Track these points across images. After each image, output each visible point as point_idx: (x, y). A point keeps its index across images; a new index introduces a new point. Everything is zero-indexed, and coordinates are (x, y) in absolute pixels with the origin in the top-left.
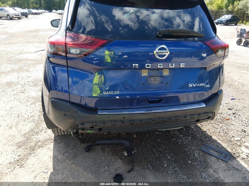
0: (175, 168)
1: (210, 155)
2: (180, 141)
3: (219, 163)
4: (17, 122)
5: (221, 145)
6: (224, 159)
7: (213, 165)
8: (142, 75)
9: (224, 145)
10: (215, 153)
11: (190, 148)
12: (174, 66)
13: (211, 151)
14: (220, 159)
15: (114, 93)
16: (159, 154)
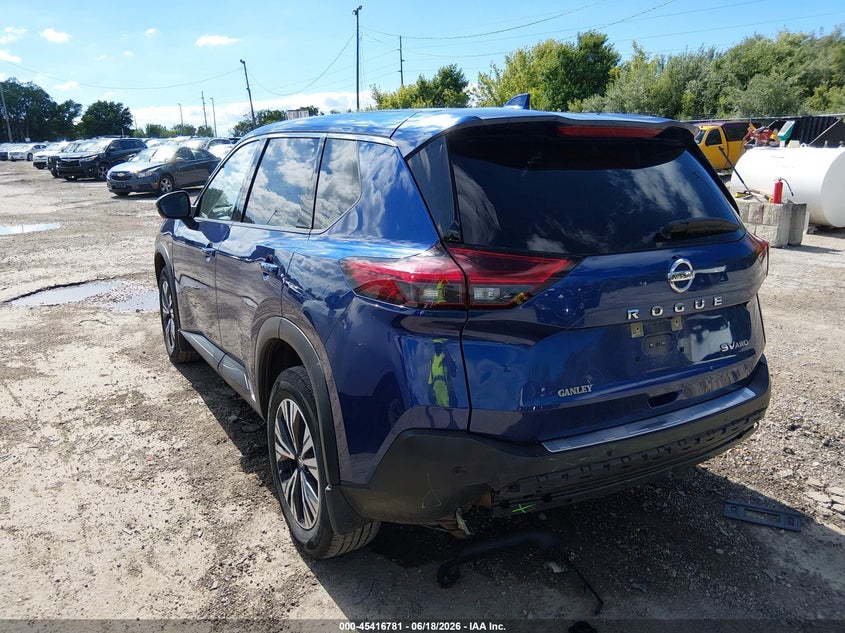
0: (697, 574)
1: (754, 524)
2: (665, 505)
3: (783, 539)
4: (143, 548)
5: (760, 495)
6: (791, 527)
7: (775, 547)
8: (633, 336)
9: (769, 494)
10: (762, 519)
11: (699, 519)
12: (703, 305)
13: (749, 514)
14: (781, 529)
15: (580, 390)
16: (637, 550)
